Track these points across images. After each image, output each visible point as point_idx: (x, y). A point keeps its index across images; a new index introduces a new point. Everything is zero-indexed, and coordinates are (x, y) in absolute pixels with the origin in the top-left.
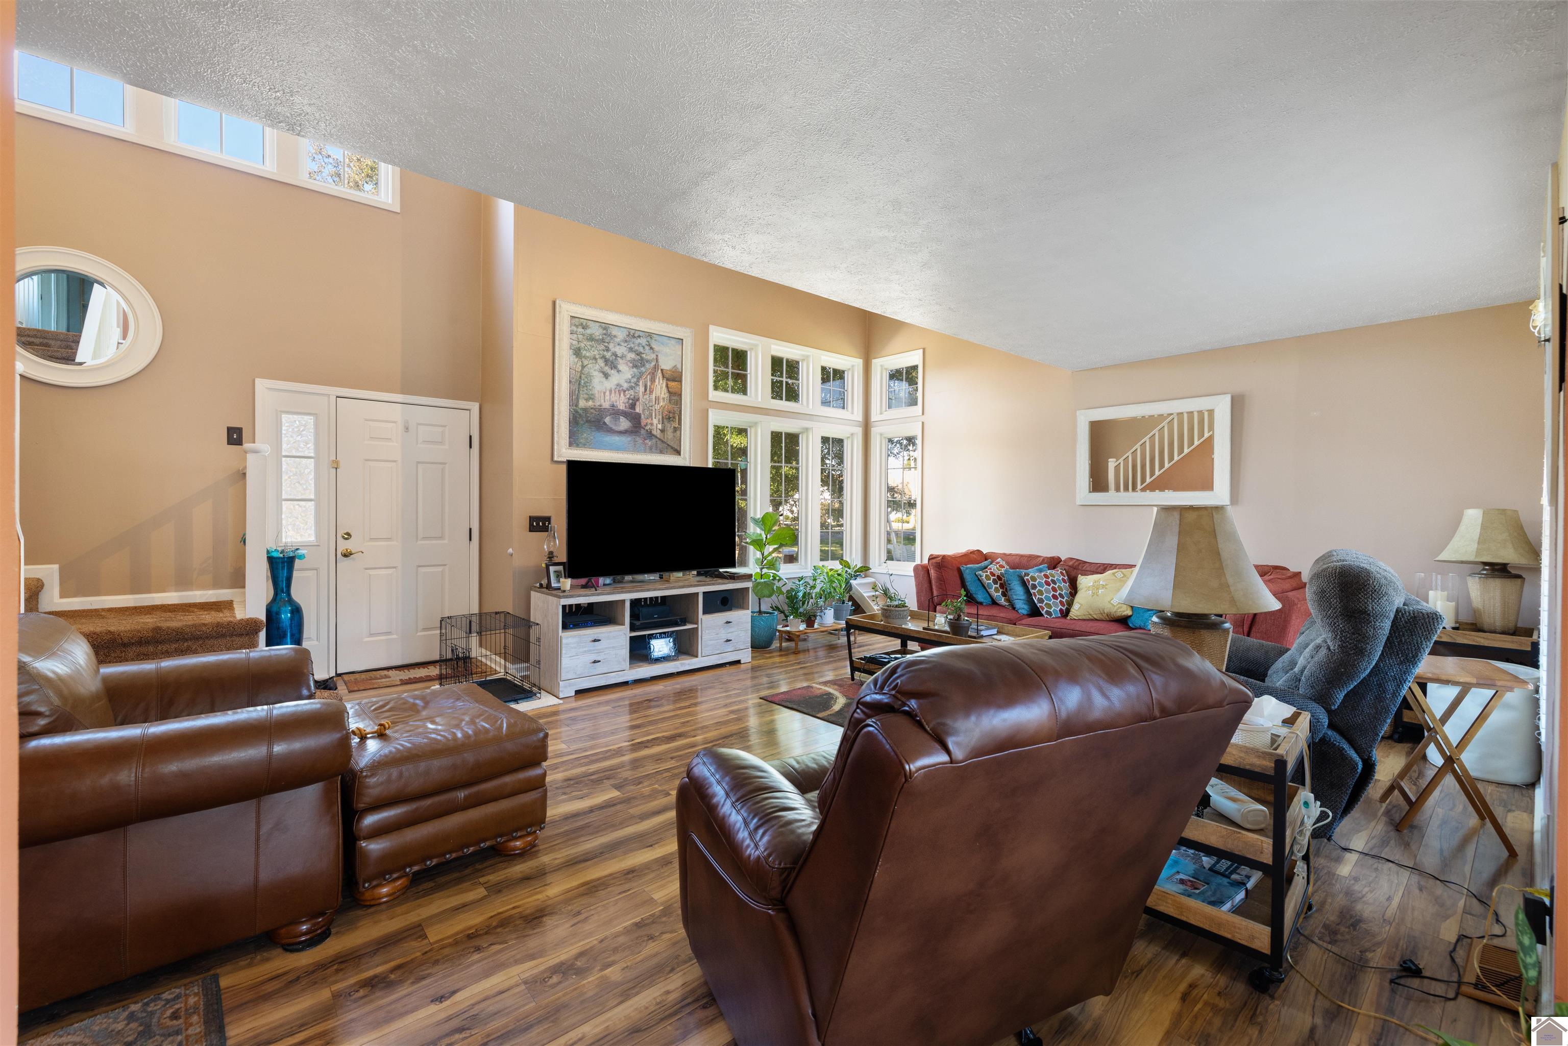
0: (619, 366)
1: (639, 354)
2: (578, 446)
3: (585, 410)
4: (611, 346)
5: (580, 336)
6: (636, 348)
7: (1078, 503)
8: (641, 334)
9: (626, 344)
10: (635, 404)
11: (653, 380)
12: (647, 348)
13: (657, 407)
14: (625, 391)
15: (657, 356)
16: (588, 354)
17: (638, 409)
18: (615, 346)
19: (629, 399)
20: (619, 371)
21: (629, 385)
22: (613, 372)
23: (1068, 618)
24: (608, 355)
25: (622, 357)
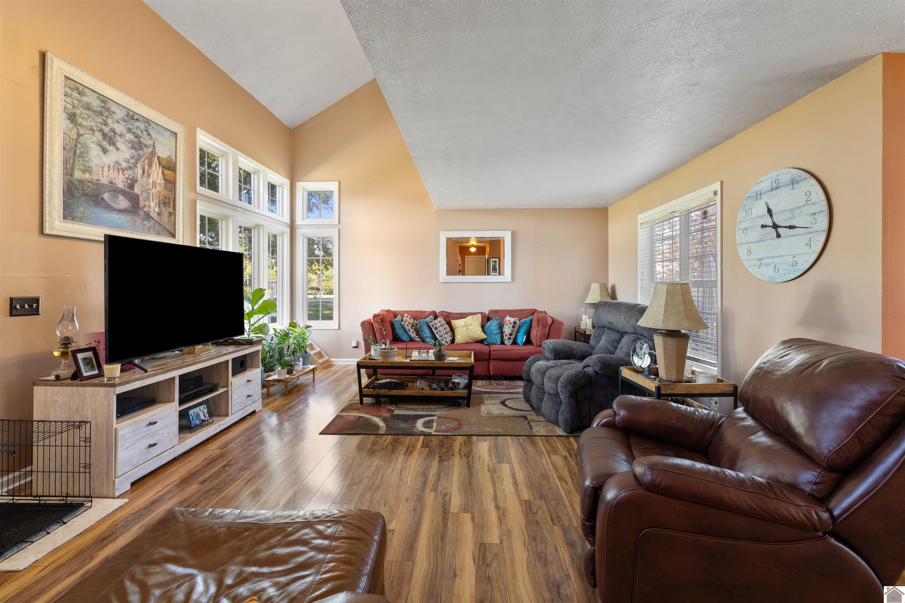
0: (118, 144)
1: (137, 137)
2: (73, 219)
3: (81, 182)
4: (109, 121)
5: (75, 101)
6: (135, 130)
7: (441, 281)
8: (140, 118)
9: (125, 124)
10: (134, 185)
11: (150, 165)
12: (145, 133)
13: (154, 191)
14: (123, 170)
15: (154, 143)
16: (84, 123)
17: (137, 190)
18: (113, 123)
19: (128, 178)
20: (117, 149)
21: (128, 164)
22: (111, 148)
23: (455, 343)
24: (107, 130)
25: (121, 135)
